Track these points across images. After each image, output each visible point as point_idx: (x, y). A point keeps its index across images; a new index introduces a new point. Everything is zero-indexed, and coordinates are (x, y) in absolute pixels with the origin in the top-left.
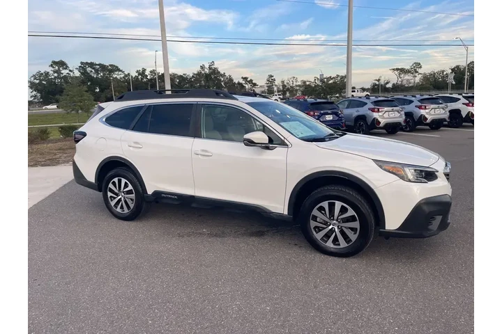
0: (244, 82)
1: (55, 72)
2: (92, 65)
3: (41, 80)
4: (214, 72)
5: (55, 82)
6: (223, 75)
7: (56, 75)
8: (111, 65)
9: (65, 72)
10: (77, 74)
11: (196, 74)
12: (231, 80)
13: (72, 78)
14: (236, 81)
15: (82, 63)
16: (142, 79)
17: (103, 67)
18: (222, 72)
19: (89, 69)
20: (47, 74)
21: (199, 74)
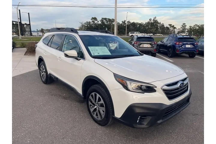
0: (169, 27)
1: (93, 22)
2: (105, 19)
3: (87, 25)
4: (156, 22)
5: (92, 26)
6: (160, 23)
7: (93, 23)
8: (112, 19)
9: (96, 22)
10: (100, 23)
11: (147, 23)
12: (163, 25)
13: (98, 24)
14: (165, 26)
15: (102, 18)
16: (124, 25)
17: (109, 20)
18: (159, 22)
19: (104, 21)
20: (90, 22)
21: (148, 23)
